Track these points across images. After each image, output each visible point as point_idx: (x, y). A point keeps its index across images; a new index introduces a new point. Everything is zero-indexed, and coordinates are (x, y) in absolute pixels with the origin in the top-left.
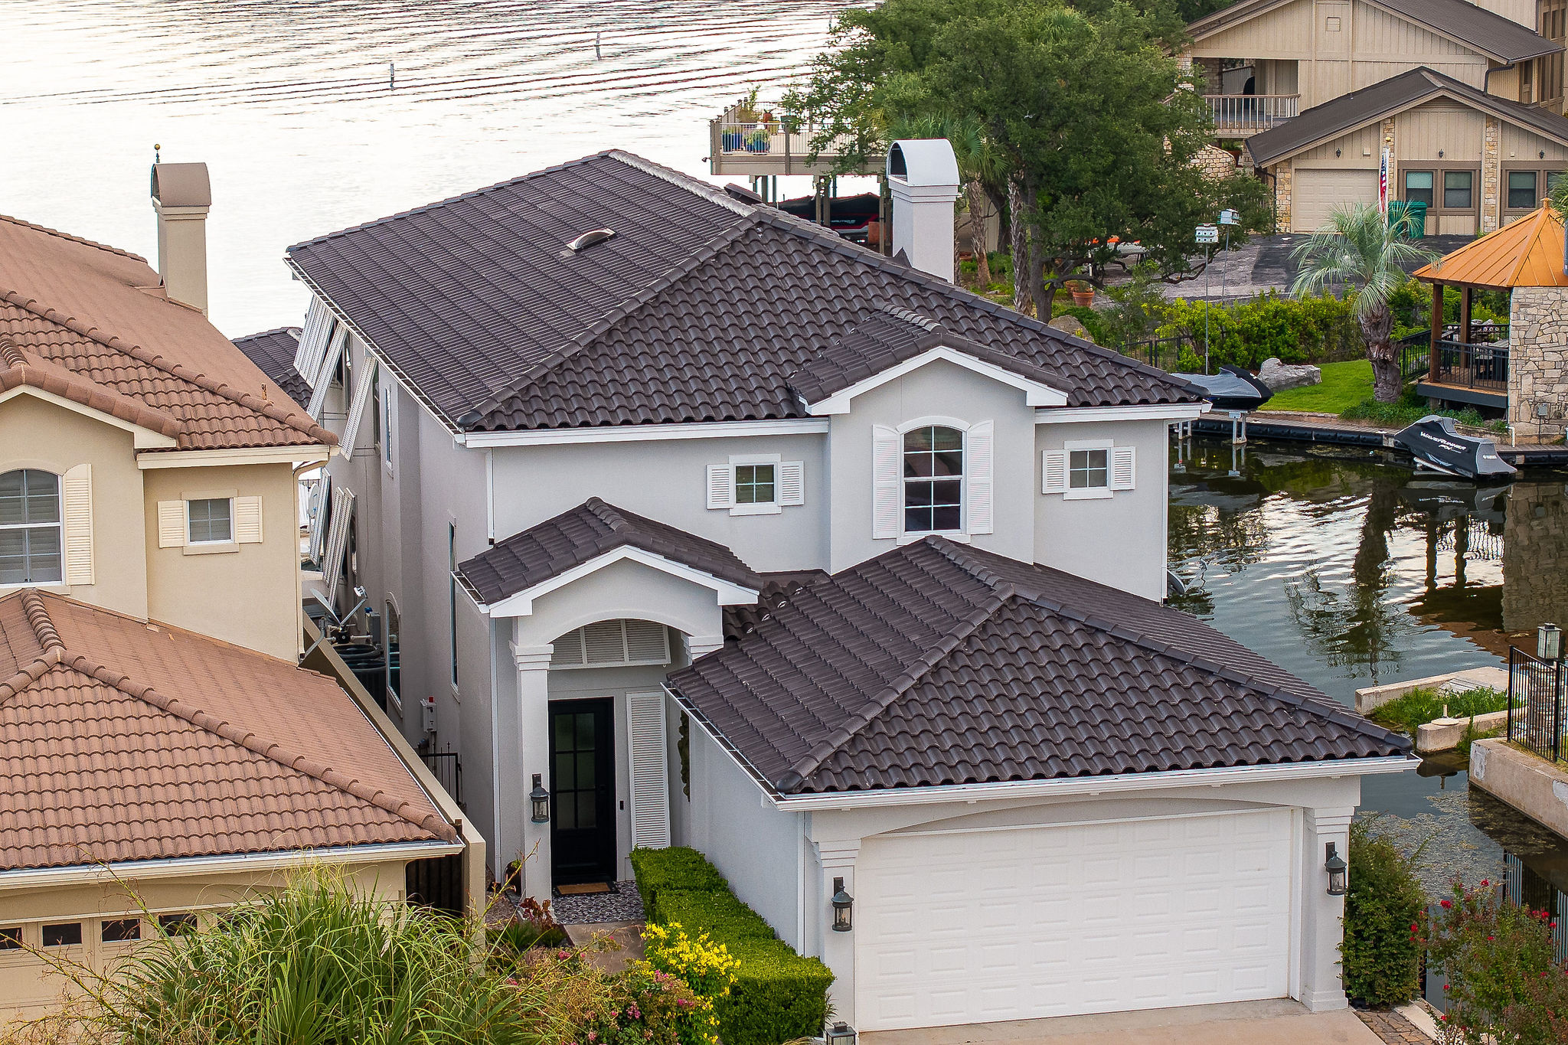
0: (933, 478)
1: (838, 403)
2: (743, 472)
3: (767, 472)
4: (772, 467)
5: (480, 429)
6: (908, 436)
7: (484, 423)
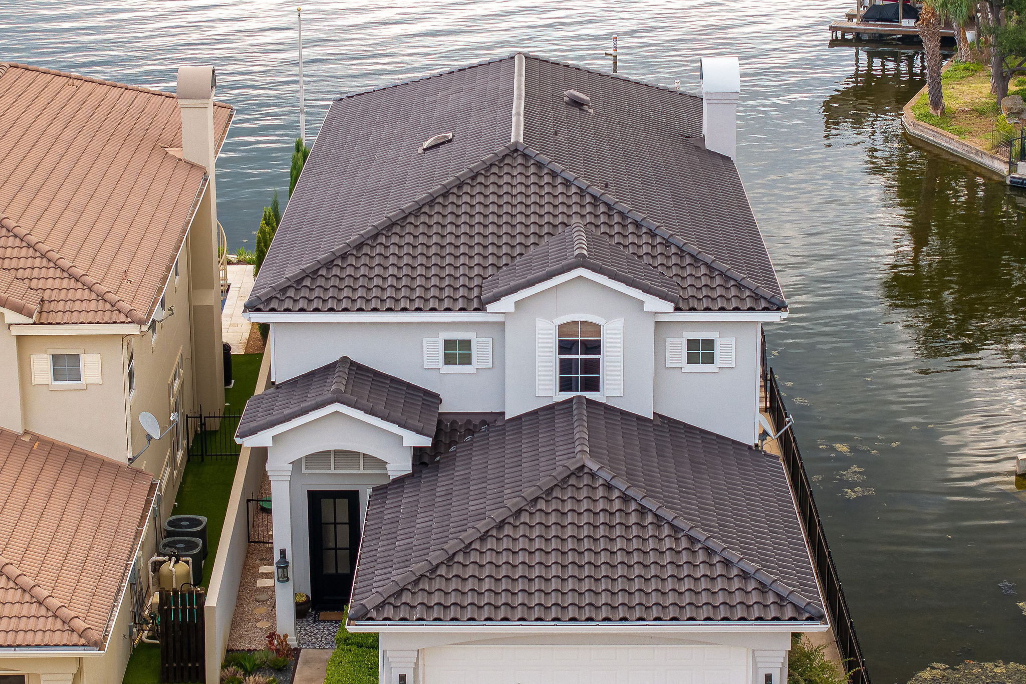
0: (580, 357)
1: (507, 304)
2: (449, 344)
3: (467, 344)
4: (470, 341)
5: (259, 310)
6: (561, 327)
7: (261, 306)
